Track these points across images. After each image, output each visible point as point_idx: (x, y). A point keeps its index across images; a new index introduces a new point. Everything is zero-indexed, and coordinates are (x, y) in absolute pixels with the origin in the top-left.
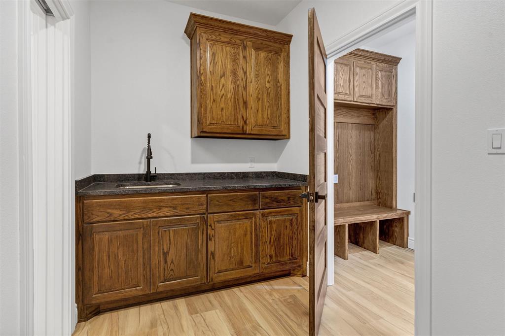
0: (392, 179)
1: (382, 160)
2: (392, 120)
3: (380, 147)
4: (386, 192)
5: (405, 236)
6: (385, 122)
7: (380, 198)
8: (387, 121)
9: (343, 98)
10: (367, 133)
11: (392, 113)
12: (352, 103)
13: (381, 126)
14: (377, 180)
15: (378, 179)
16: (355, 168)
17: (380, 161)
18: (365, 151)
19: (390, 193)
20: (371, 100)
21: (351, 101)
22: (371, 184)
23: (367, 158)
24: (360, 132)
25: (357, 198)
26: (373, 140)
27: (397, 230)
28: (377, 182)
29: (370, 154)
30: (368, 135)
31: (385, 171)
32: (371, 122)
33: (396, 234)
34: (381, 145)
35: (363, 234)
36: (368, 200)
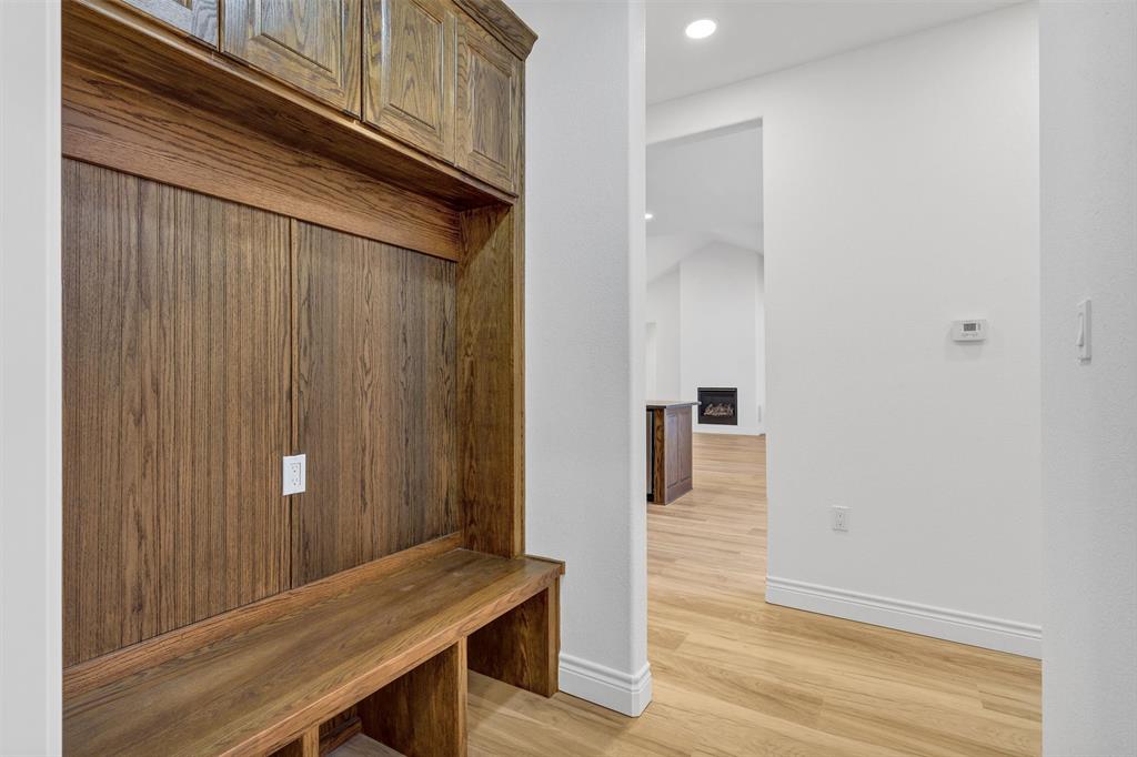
0: (512, 454)
1: (478, 388)
2: (510, 247)
3: (474, 340)
4: (491, 498)
5: (552, 651)
6: (487, 253)
7: (472, 521)
8: (494, 250)
9: (305, 85)
10: (431, 289)
11: (511, 221)
12: (354, 126)
13: (475, 265)
14: (463, 458)
15: (467, 454)
16: (385, 420)
17: (471, 392)
18: (422, 353)
19: (504, 502)
20: (438, 146)
21: (349, 116)
22: (445, 472)
23: (429, 380)
24: (404, 282)
25: (395, 539)
26: (450, 315)
27: (526, 634)
28: (463, 463)
29: (442, 364)
30: (434, 295)
31: (489, 426)
32: (443, 247)
33: (522, 648)
34: (475, 333)
35: (408, 699)
36: (435, 535)
